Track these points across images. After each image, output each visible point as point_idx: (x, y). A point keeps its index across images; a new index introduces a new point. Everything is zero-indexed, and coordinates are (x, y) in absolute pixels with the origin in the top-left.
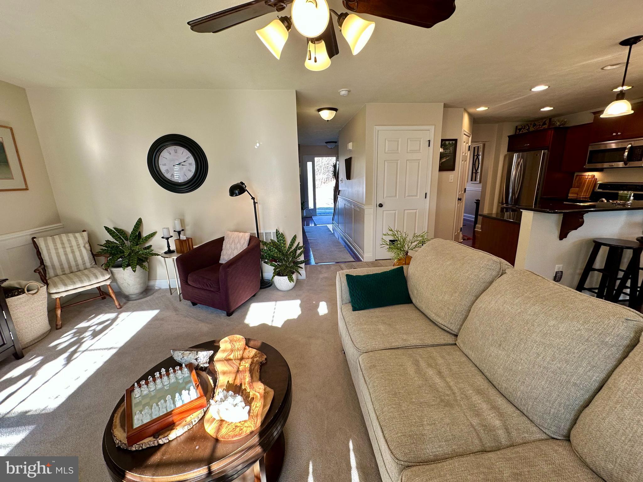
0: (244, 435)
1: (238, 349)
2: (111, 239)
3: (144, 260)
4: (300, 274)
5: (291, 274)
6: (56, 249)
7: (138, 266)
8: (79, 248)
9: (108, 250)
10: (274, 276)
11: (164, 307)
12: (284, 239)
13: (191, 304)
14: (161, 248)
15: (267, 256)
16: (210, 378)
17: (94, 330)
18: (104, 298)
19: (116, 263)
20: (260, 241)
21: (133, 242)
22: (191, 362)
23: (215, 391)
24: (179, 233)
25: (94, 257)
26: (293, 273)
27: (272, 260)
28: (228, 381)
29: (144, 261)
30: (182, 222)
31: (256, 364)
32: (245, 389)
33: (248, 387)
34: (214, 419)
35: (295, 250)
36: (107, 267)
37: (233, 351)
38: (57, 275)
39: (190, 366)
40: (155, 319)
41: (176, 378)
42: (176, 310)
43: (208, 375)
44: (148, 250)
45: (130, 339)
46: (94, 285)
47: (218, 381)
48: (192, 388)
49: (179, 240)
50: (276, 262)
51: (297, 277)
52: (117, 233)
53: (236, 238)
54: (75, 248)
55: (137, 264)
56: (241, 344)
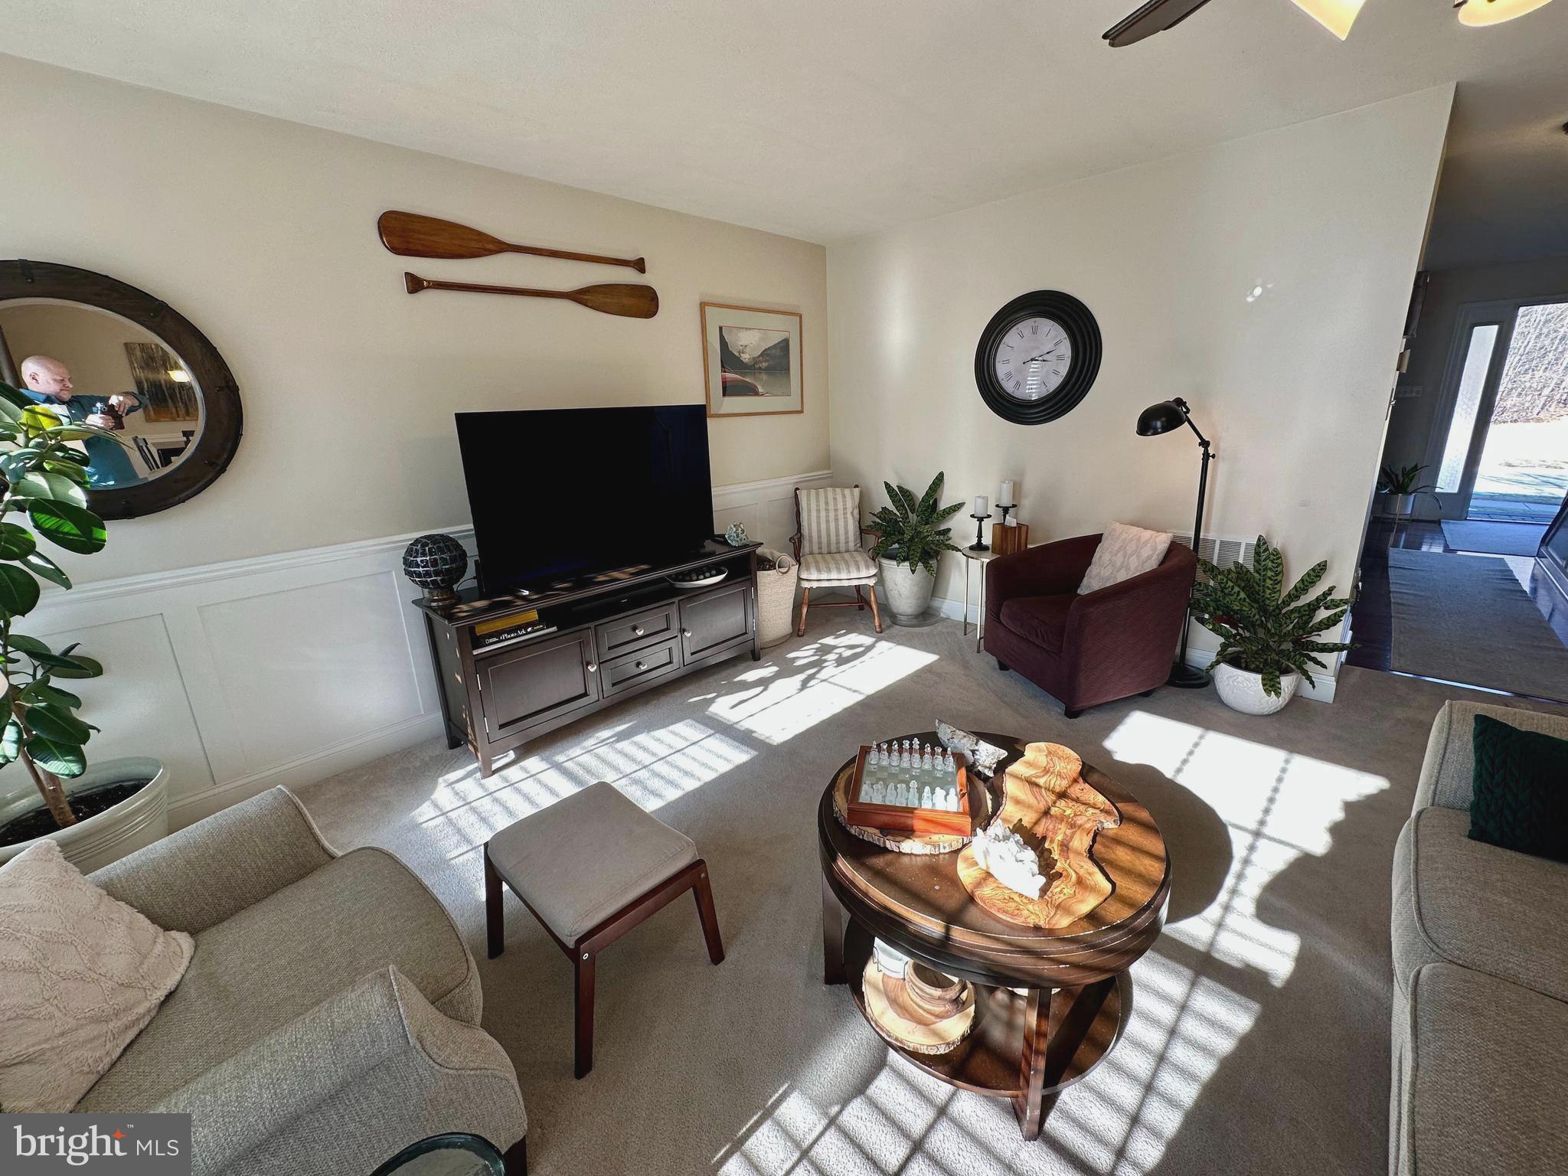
0: (1019, 921)
1: (1059, 775)
2: (891, 506)
3: (932, 554)
4: (1312, 683)
5: (1277, 673)
6: (818, 511)
7: (920, 564)
8: (845, 514)
9: (882, 525)
10: (1218, 663)
11: (946, 653)
12: (1279, 569)
13: (997, 667)
14: (965, 538)
15: (1211, 603)
16: (989, 796)
17: (840, 654)
18: (861, 608)
19: (888, 552)
20: (1198, 560)
21: (922, 518)
22: (963, 752)
23: (992, 822)
24: (1006, 510)
25: (861, 534)
26: (1286, 671)
27: (1222, 617)
28: (1021, 820)
29: (931, 557)
30: (1017, 489)
31: (1089, 819)
32: (1050, 851)
33: (1056, 850)
34: (976, 864)
35: (1313, 607)
36: (878, 554)
37: (1048, 772)
38: (811, 553)
39: (959, 758)
40: (928, 669)
41: (933, 766)
42: (966, 665)
43: (986, 791)
44: (942, 537)
45: (885, 688)
46: (853, 580)
47: (1001, 808)
48: (952, 791)
49: (1002, 525)
50: (1234, 626)
51: (1297, 687)
52: (901, 495)
53: (1131, 540)
54: (840, 512)
55: (920, 560)
56: (1069, 767)
